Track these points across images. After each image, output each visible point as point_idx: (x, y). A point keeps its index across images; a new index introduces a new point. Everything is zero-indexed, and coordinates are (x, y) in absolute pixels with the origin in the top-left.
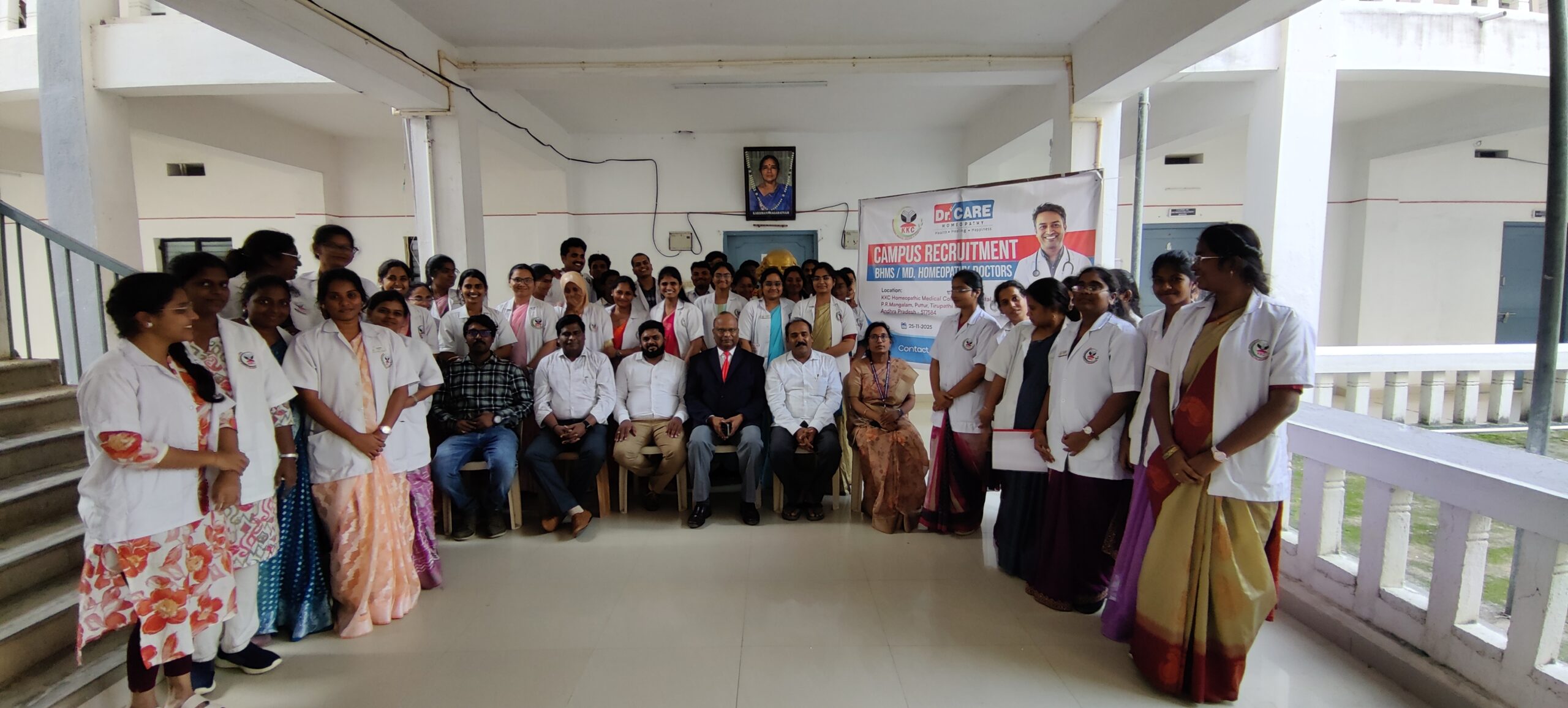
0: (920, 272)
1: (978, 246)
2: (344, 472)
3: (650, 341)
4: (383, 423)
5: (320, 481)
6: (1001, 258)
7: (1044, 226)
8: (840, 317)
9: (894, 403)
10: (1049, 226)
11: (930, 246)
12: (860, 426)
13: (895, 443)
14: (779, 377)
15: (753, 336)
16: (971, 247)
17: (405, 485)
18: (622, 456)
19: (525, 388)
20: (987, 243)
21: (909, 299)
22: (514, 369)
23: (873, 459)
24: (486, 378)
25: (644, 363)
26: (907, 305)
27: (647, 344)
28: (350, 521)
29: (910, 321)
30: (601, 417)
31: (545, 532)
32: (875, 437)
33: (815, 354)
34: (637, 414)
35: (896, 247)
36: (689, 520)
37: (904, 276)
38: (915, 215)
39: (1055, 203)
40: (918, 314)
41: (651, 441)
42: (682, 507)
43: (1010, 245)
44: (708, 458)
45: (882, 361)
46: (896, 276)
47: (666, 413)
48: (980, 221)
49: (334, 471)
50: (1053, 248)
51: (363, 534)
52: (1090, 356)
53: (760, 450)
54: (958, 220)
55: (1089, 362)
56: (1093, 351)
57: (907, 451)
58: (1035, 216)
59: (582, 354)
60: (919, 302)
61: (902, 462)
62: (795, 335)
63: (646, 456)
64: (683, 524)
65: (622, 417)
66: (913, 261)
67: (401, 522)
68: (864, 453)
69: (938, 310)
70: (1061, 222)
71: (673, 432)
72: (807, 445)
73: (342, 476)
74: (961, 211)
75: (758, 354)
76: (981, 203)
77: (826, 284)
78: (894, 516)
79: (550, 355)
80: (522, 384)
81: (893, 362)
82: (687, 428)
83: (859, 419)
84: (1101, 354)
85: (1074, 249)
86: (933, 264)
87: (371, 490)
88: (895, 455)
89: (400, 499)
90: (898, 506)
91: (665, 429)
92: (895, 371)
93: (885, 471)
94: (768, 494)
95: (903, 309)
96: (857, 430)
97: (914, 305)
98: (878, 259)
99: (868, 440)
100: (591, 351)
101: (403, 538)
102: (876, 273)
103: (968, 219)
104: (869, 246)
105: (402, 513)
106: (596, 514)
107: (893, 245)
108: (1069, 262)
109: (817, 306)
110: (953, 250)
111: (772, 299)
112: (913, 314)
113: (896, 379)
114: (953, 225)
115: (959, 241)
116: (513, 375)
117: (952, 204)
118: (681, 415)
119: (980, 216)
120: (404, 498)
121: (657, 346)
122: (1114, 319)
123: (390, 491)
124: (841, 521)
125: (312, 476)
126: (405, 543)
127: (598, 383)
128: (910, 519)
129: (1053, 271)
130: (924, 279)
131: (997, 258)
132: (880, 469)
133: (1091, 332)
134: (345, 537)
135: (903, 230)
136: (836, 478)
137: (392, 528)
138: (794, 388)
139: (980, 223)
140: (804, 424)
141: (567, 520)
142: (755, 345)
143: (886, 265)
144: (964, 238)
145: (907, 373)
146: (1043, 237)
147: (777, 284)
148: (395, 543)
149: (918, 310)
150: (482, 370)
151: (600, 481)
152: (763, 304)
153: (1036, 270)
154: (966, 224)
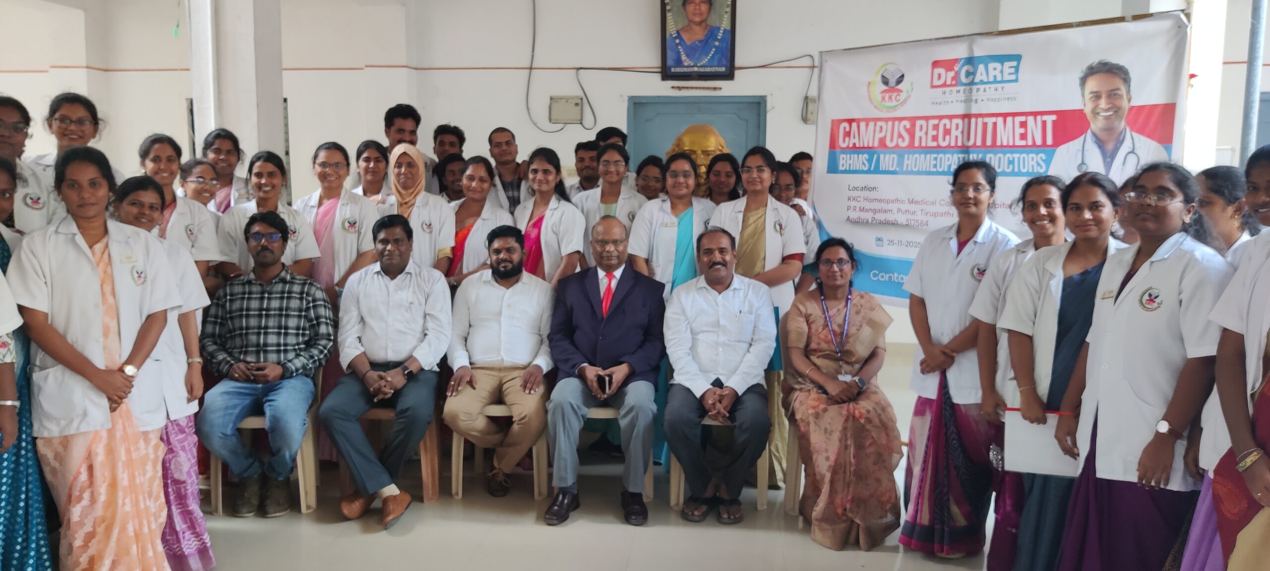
0: (906, 162)
1: (995, 124)
2: (75, 424)
3: (502, 256)
4: (128, 362)
5: (46, 434)
6: (1030, 143)
7: (1097, 96)
8: (780, 227)
9: (853, 359)
10: (1104, 96)
11: (923, 122)
12: (801, 390)
13: (851, 418)
14: (684, 312)
15: (651, 252)
16: (985, 125)
17: (156, 448)
18: (455, 417)
19: (326, 318)
20: (1009, 119)
21: (888, 202)
22: (313, 289)
23: (816, 438)
24: (275, 304)
25: (493, 286)
26: (885, 211)
27: (498, 259)
28: (82, 491)
29: (888, 234)
30: (428, 360)
31: (346, 519)
32: (822, 406)
33: (739, 281)
34: (480, 358)
35: (872, 124)
36: (547, 513)
37: (882, 167)
38: (903, 76)
39: (1114, 60)
40: (902, 226)
41: (498, 398)
42: (540, 494)
43: (1044, 123)
44: (576, 425)
45: (839, 295)
46: (870, 166)
47: (522, 358)
48: (999, 86)
49: (63, 422)
50: (1109, 129)
51: (99, 511)
52: (1150, 299)
53: (651, 416)
54: (966, 85)
55: (1148, 309)
56: (1154, 293)
57: (867, 430)
58: (1083, 81)
59: (407, 270)
60: (904, 207)
61: (859, 447)
62: (710, 252)
63: (492, 419)
64: (538, 519)
65: (459, 361)
66: (897, 146)
67: (150, 496)
68: (803, 429)
69: (931, 220)
70: (1123, 91)
71: (529, 385)
72: (719, 413)
73: (72, 431)
74: (971, 70)
75: (658, 278)
76: (1001, 59)
77: (760, 178)
78: (843, 525)
79: (363, 271)
80: (322, 311)
81: (855, 299)
82: (551, 379)
83: (800, 379)
84: (1167, 296)
85: (1141, 132)
86: (927, 150)
87: (111, 451)
88: (849, 435)
89: (149, 467)
90: (851, 511)
91: (518, 382)
92: (858, 313)
93: (833, 458)
94: (662, 484)
95: (880, 217)
96: (797, 393)
97: (895, 211)
98: (844, 141)
99: (811, 411)
100: (419, 267)
101: (152, 519)
102: (841, 162)
103: (982, 82)
104: (833, 121)
105: (150, 486)
106: (418, 497)
107: (867, 121)
108: (1132, 152)
109: (748, 210)
110: (957, 128)
111: (680, 197)
112: (894, 224)
113: (858, 324)
114: (958, 91)
115: (967, 117)
116: (310, 299)
117: (956, 61)
118: (544, 362)
119: (999, 78)
120: (155, 466)
121: (511, 262)
122: (1189, 243)
123: (134, 455)
124: (768, 525)
125: (36, 426)
126: (154, 526)
127: (427, 312)
128: (870, 533)
129: (1108, 165)
130: (912, 173)
131: (1023, 143)
132: (825, 455)
133: (1152, 262)
134: (76, 513)
135: (883, 99)
136: (762, 464)
137: (136, 503)
138: (705, 329)
139: (1000, 89)
140: (718, 383)
141: (377, 504)
142: (654, 264)
143: (855, 149)
144: (974, 110)
145: (877, 316)
146: (1095, 113)
147: (686, 175)
148: (141, 525)
149: (902, 219)
150: (270, 293)
151: (426, 450)
152: (668, 205)
153: (1083, 163)
154: (978, 90)
